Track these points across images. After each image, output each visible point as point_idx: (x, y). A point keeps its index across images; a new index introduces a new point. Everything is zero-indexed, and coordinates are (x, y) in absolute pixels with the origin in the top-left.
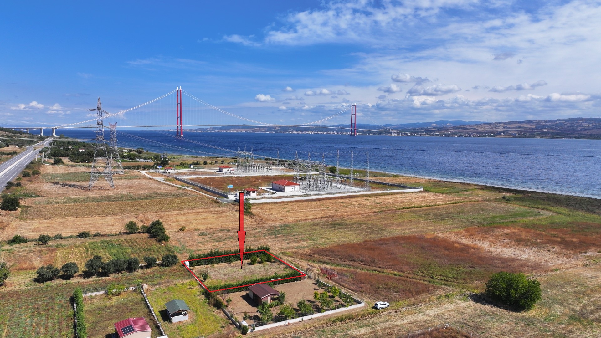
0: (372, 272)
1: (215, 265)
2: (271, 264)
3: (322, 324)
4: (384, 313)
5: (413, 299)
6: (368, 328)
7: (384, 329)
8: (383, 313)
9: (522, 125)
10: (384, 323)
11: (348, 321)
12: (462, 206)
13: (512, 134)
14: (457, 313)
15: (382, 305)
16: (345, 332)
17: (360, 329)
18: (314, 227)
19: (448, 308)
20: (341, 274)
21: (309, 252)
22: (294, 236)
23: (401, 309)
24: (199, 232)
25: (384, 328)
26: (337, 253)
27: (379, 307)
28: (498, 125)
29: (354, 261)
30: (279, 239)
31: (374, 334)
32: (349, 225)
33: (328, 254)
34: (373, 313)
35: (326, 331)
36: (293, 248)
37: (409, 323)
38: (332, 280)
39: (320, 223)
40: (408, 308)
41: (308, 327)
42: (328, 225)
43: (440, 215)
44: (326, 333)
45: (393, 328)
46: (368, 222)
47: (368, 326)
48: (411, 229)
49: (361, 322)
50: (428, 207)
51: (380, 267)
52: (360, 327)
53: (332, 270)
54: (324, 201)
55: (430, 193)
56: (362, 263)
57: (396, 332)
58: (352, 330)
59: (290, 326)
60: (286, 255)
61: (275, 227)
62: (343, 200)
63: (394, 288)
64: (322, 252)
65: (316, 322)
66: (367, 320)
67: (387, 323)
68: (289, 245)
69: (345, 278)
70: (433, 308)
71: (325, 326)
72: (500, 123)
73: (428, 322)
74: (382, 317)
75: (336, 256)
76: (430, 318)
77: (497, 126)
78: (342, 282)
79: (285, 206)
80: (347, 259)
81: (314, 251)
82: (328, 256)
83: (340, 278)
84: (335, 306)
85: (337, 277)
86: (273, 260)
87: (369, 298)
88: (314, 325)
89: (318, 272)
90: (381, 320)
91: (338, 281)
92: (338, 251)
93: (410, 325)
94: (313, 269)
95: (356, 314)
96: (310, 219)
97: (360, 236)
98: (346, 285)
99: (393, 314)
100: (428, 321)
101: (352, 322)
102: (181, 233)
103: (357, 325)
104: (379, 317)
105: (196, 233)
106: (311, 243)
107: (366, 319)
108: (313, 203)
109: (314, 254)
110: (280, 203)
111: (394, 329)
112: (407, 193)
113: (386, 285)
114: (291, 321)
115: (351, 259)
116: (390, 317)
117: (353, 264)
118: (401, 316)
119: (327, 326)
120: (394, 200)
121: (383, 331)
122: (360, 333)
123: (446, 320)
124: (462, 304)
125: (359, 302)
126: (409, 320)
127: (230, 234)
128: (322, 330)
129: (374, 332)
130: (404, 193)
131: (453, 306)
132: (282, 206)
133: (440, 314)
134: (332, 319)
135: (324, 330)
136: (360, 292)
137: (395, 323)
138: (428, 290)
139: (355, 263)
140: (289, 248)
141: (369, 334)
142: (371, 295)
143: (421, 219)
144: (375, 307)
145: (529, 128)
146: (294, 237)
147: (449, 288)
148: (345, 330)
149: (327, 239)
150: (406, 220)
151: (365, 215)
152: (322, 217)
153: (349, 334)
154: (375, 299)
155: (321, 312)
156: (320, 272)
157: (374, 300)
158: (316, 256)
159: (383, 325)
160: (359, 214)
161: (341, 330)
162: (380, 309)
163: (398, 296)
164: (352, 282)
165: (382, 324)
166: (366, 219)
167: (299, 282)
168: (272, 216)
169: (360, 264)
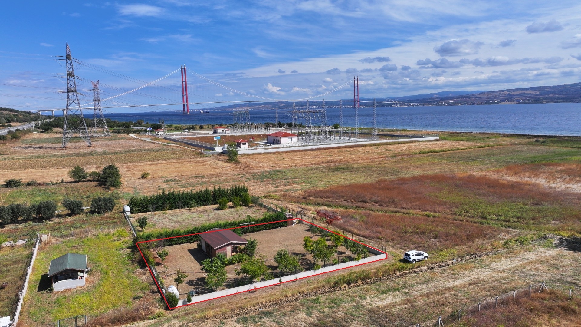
0: (392, 214)
1: (168, 212)
2: (247, 209)
3: (315, 288)
4: (422, 268)
5: (464, 246)
6: (398, 293)
7: (428, 295)
8: (419, 269)
9: (526, 92)
10: (425, 285)
11: (360, 283)
12: (489, 149)
13: (517, 101)
14: (547, 266)
15: (417, 255)
16: (355, 302)
17: (383, 296)
18: (313, 172)
19: (527, 259)
20: (346, 216)
21: (303, 194)
22: (285, 179)
23: (449, 262)
24: (164, 179)
25: (427, 293)
26: (341, 194)
27: (412, 258)
28: (502, 93)
29: (365, 202)
30: (265, 183)
31: (409, 304)
32: (356, 169)
33: (328, 195)
34: (402, 269)
35: (321, 300)
36: (281, 191)
37: (470, 284)
38: (333, 225)
39: (320, 168)
40: (460, 259)
41: (289, 294)
42: (329, 169)
43: (467, 157)
44: (322, 304)
45: (443, 292)
46: (380, 165)
47: (398, 290)
48: (435, 170)
49: (383, 283)
50: (449, 151)
51: (403, 208)
52: (383, 292)
53: (334, 212)
54: (326, 151)
55: (447, 141)
56: (376, 205)
57: (450, 300)
58: (368, 297)
59: (257, 294)
60: (271, 199)
61: (263, 172)
62: (348, 149)
63: (431, 232)
64: (319, 194)
65: (304, 286)
66: (394, 279)
67: (430, 285)
68: (276, 189)
69: (352, 221)
70: (503, 259)
71: (319, 292)
72: (503, 91)
73: (503, 281)
74: (418, 275)
75: (340, 197)
76: (504, 275)
77: (500, 94)
78: (348, 226)
79: (279, 156)
80: (355, 201)
81: (309, 193)
82: (329, 198)
83: (346, 222)
84: (337, 260)
85: (341, 221)
86: (251, 205)
87: (393, 247)
88: (301, 290)
89: (313, 215)
90: (417, 279)
91: (343, 225)
92: (342, 192)
93: (472, 287)
94: (306, 212)
95: (374, 270)
96: (308, 165)
97: (370, 178)
98: (355, 230)
99: (437, 270)
100: (502, 279)
101: (367, 283)
102: (142, 181)
103: (377, 290)
104: (414, 275)
105: (161, 180)
106: (306, 185)
107: (392, 279)
108: (312, 152)
109: (310, 196)
110: (274, 153)
111: (446, 295)
112: (421, 142)
113: (418, 229)
114: (259, 285)
115: (360, 200)
116: (432, 275)
117: (364, 206)
118: (452, 272)
119: (324, 292)
120: (407, 147)
121: (426, 299)
122: (384, 304)
123: (533, 278)
124: (547, 252)
125: (376, 253)
126: (467, 279)
127: (204, 180)
128: (314, 300)
129: (408, 300)
130: (418, 141)
131: (534, 256)
132: (276, 156)
133: (518, 268)
134: (333, 281)
135: (318, 299)
136: (378, 238)
137: (444, 285)
138: (484, 234)
139: (367, 204)
140: (276, 192)
141: (400, 305)
142: (396, 243)
143: (444, 161)
144: (406, 260)
145: (533, 94)
146: (285, 181)
147: (514, 230)
148: (357, 298)
149: (328, 182)
150: (426, 162)
151: (375, 160)
152: (323, 163)
153: (364, 306)
154: (403, 247)
155: (313, 270)
156: (316, 216)
157: (401, 249)
158: (311, 198)
159: (424, 288)
160: (367, 159)
161: (349, 299)
162: (414, 262)
163: (438, 243)
164: (364, 226)
165: (421, 287)
166: (377, 163)
167: (284, 228)
168: (262, 164)
169: (373, 205)
